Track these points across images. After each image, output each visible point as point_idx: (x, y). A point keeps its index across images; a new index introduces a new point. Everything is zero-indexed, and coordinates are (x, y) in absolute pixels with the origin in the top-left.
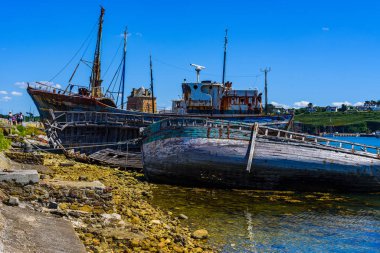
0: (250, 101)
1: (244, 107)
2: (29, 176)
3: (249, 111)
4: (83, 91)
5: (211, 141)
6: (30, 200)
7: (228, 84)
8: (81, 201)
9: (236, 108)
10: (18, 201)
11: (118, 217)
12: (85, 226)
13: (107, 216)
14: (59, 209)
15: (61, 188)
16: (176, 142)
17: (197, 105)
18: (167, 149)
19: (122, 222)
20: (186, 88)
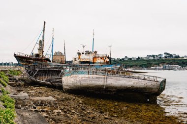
0: (104, 58)
1: (102, 61)
2: (25, 96)
3: (104, 63)
4: (37, 55)
5: (90, 76)
6: (25, 106)
7: (96, 52)
8: (45, 105)
9: (99, 61)
10: (21, 107)
11: (60, 111)
12: (48, 115)
13: (56, 111)
14: (37, 109)
15: (37, 101)
16: (76, 77)
17: (83, 60)
18: (72, 79)
19: (62, 113)
20: (79, 54)
